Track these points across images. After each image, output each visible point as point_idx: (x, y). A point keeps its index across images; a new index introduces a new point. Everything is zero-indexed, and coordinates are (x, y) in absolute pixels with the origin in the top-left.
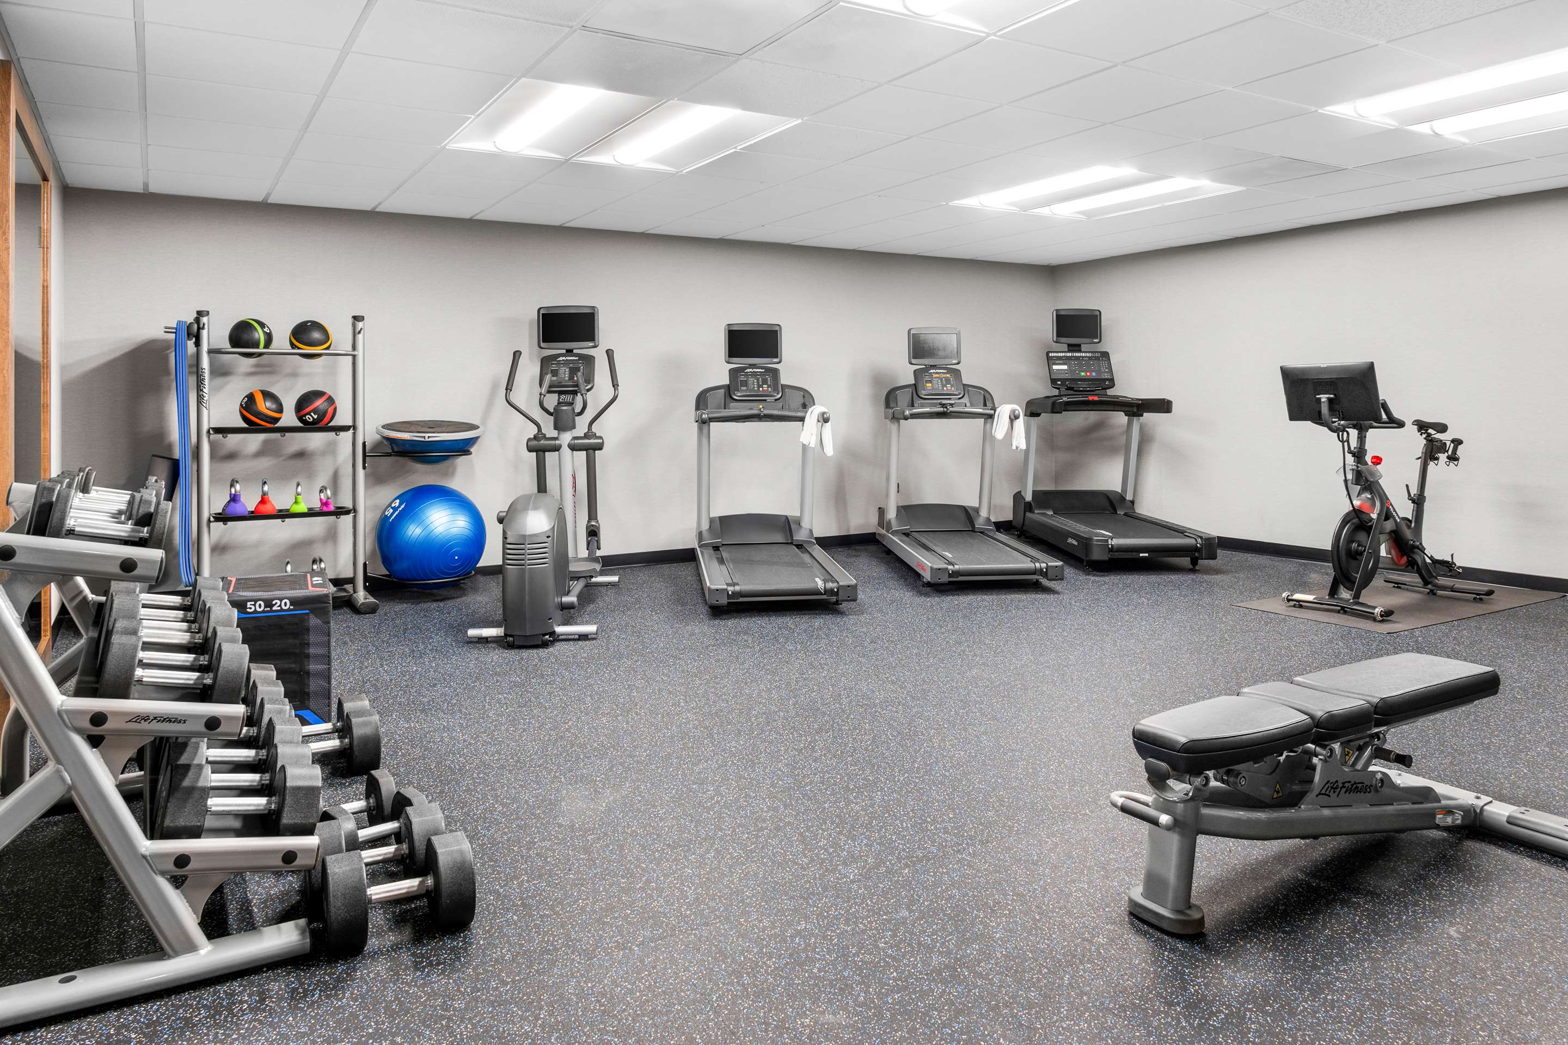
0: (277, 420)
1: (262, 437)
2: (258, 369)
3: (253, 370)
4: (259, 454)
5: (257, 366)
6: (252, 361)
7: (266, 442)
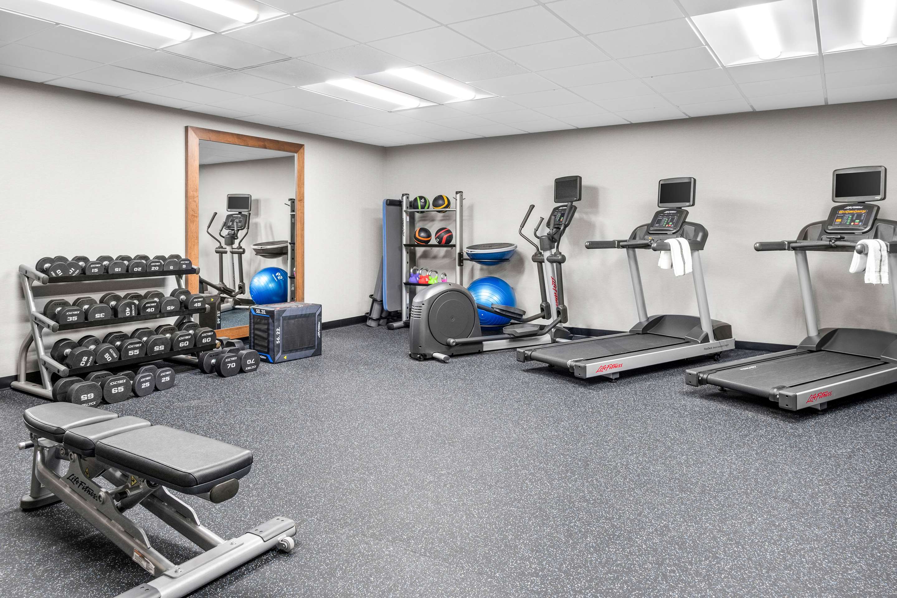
0: (429, 241)
1: (445, 249)
2: (444, 218)
3: (442, 218)
4: (444, 257)
5: (444, 216)
6: (441, 214)
7: (447, 251)
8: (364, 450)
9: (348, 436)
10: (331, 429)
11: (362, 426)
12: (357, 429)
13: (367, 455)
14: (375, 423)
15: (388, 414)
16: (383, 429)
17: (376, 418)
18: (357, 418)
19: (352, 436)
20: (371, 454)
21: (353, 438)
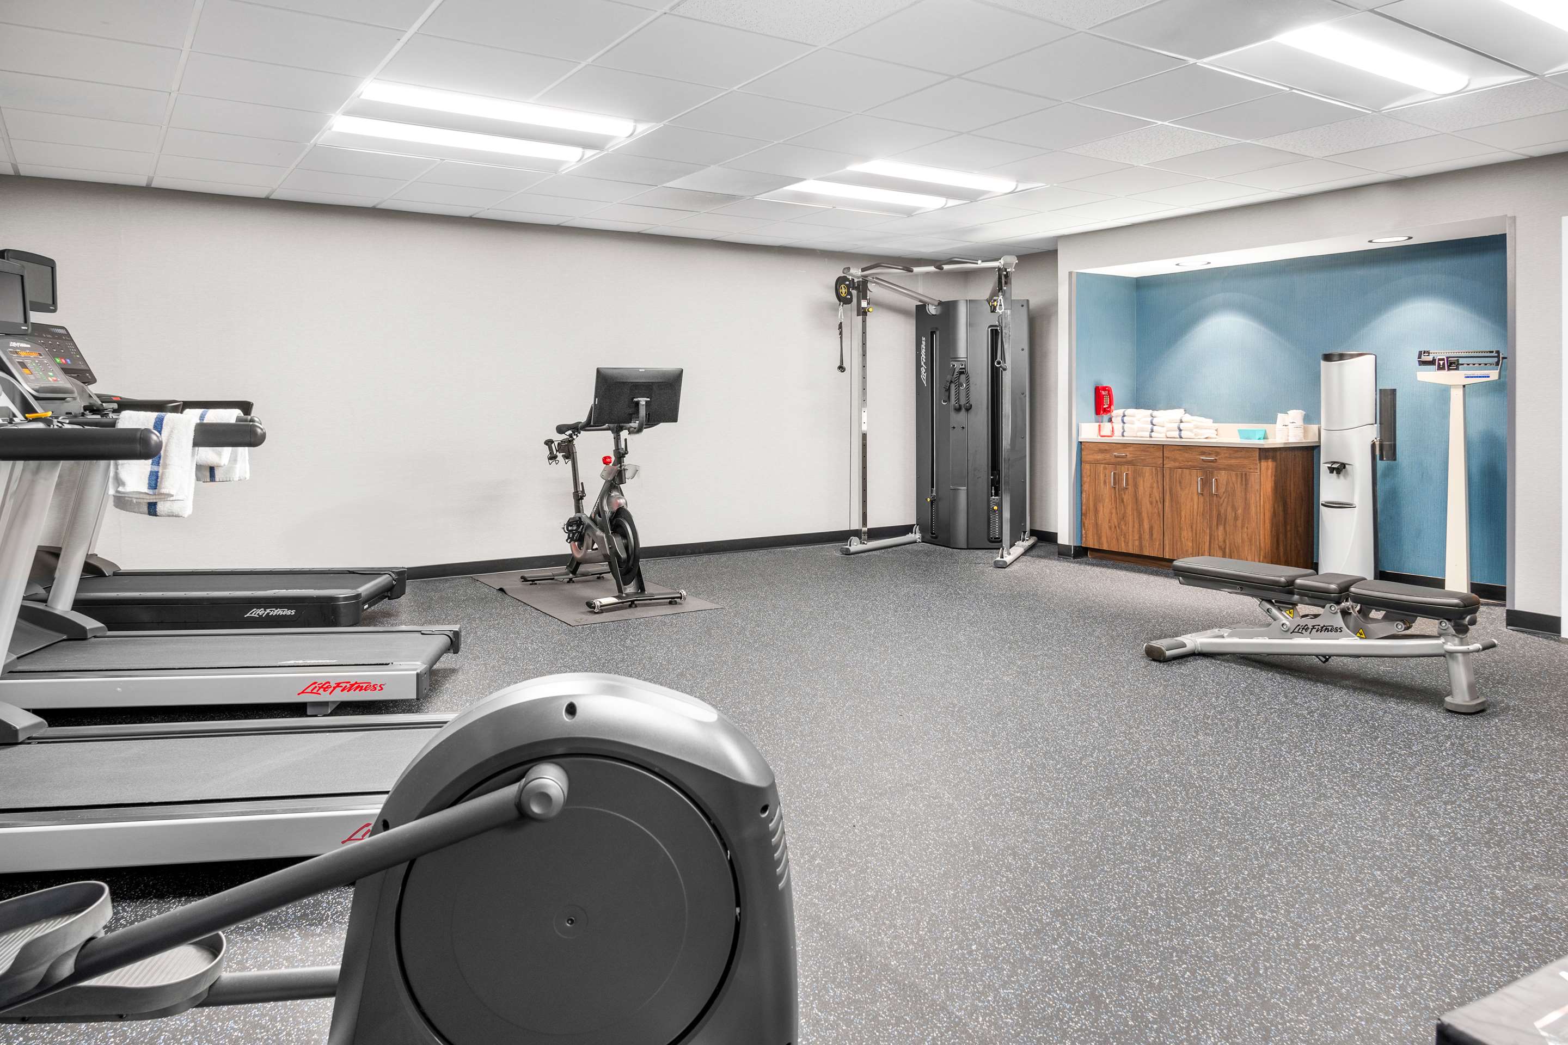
8: (1084, 714)
9: (1110, 738)
10: (1144, 752)
11: (1085, 751)
12: (1095, 747)
13: (1079, 708)
14: (1060, 752)
15: (1030, 768)
16: (1047, 740)
17: (1058, 763)
18: (1096, 768)
19: (1102, 737)
20: (1074, 709)
21: (1101, 733)
